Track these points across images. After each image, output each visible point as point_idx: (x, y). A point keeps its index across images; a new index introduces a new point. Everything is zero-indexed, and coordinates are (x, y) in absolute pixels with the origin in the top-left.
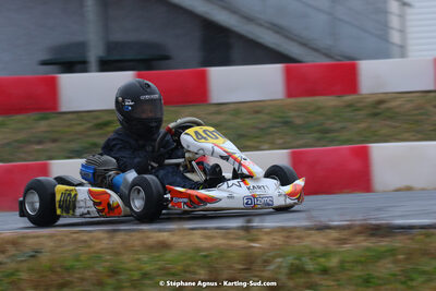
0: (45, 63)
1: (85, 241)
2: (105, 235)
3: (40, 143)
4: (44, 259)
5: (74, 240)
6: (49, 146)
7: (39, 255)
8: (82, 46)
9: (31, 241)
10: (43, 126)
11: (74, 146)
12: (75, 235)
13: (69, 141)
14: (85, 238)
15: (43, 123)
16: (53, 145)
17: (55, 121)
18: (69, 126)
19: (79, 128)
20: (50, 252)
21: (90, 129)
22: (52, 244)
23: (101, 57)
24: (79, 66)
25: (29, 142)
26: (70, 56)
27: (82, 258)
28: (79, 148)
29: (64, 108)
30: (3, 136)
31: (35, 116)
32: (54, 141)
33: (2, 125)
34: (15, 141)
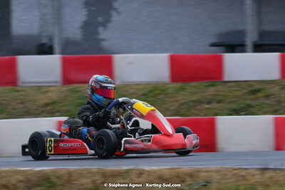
0: (213, 45)
1: (243, 176)
2: (258, 172)
3: (209, 103)
4: (213, 187)
5: (235, 174)
6: (215, 105)
8: (242, 33)
9: (203, 174)
10: (212, 91)
11: (234, 106)
12: (236, 172)
13: (230, 103)
14: (243, 173)
15: (212, 89)
16: (219, 105)
17: (220, 87)
18: (230, 92)
19: (239, 93)
21: (246, 94)
23: (255, 42)
24: (239, 48)
25: (201, 102)
26: (233, 41)
27: (241, 187)
28: (237, 108)
29: (226, 78)
30: (182, 97)
31: (205, 83)
32: (219, 102)
33: (182, 89)
34: (191, 101)
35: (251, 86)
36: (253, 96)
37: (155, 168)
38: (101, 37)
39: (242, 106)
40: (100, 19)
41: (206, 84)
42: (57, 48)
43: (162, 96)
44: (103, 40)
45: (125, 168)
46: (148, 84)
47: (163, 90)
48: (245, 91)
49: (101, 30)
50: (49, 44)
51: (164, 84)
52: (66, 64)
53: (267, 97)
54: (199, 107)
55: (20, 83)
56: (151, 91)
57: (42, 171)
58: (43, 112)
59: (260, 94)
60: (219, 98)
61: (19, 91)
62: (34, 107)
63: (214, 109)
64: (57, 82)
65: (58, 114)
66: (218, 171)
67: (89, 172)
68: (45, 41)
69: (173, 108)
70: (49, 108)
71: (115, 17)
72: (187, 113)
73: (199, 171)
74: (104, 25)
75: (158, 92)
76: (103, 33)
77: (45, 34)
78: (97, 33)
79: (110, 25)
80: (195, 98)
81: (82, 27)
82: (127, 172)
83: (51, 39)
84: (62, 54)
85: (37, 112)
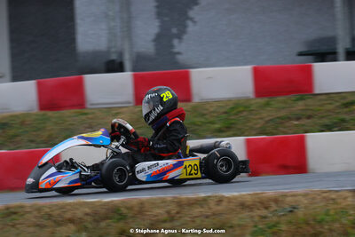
0: (301, 54)
1: (333, 199)
3: (298, 119)
4: (300, 213)
5: (324, 198)
6: (304, 121)
7: (296, 210)
8: (333, 40)
9: (289, 199)
10: (300, 105)
11: (326, 121)
12: (325, 195)
13: (322, 118)
14: (333, 196)
15: (301, 103)
16: (309, 121)
17: (310, 101)
18: (321, 105)
19: (331, 107)
20: (306, 208)
21: (339, 107)
22: (306, 202)
23: (347, 49)
24: (330, 56)
26: (324, 49)
27: (332, 212)
28: (329, 124)
29: (317, 91)
30: (267, 114)
31: (293, 97)
32: (309, 117)
33: (267, 104)
34: (278, 118)
37: (236, 194)
38: (176, 50)
40: (174, 31)
41: (294, 99)
42: (128, 64)
43: (245, 114)
44: (179, 53)
45: (203, 195)
46: (229, 100)
47: (246, 107)
48: (337, 104)
49: (176, 42)
50: (119, 61)
51: (248, 99)
54: (287, 124)
55: (88, 106)
56: (233, 108)
57: (112, 202)
60: (309, 113)
61: (86, 114)
63: (303, 125)
64: (130, 103)
66: (305, 195)
67: (164, 201)
68: (114, 57)
69: (258, 126)
71: (191, 27)
72: (274, 131)
73: (285, 196)
74: (179, 37)
75: (241, 109)
76: (178, 46)
77: (113, 50)
78: (172, 46)
79: (185, 37)
80: (283, 113)
81: (155, 40)
82: (205, 200)
83: (121, 54)
84: (133, 70)
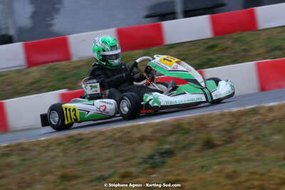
21: (204, 50)
35: (206, 43)
36: (211, 51)
39: (205, 60)
48: (202, 48)
52: (29, 50)
53: (223, 50)
58: (31, 90)
59: (217, 49)
62: (21, 87)
65: (44, 90)
70: (34, 86)
85: (25, 91)
